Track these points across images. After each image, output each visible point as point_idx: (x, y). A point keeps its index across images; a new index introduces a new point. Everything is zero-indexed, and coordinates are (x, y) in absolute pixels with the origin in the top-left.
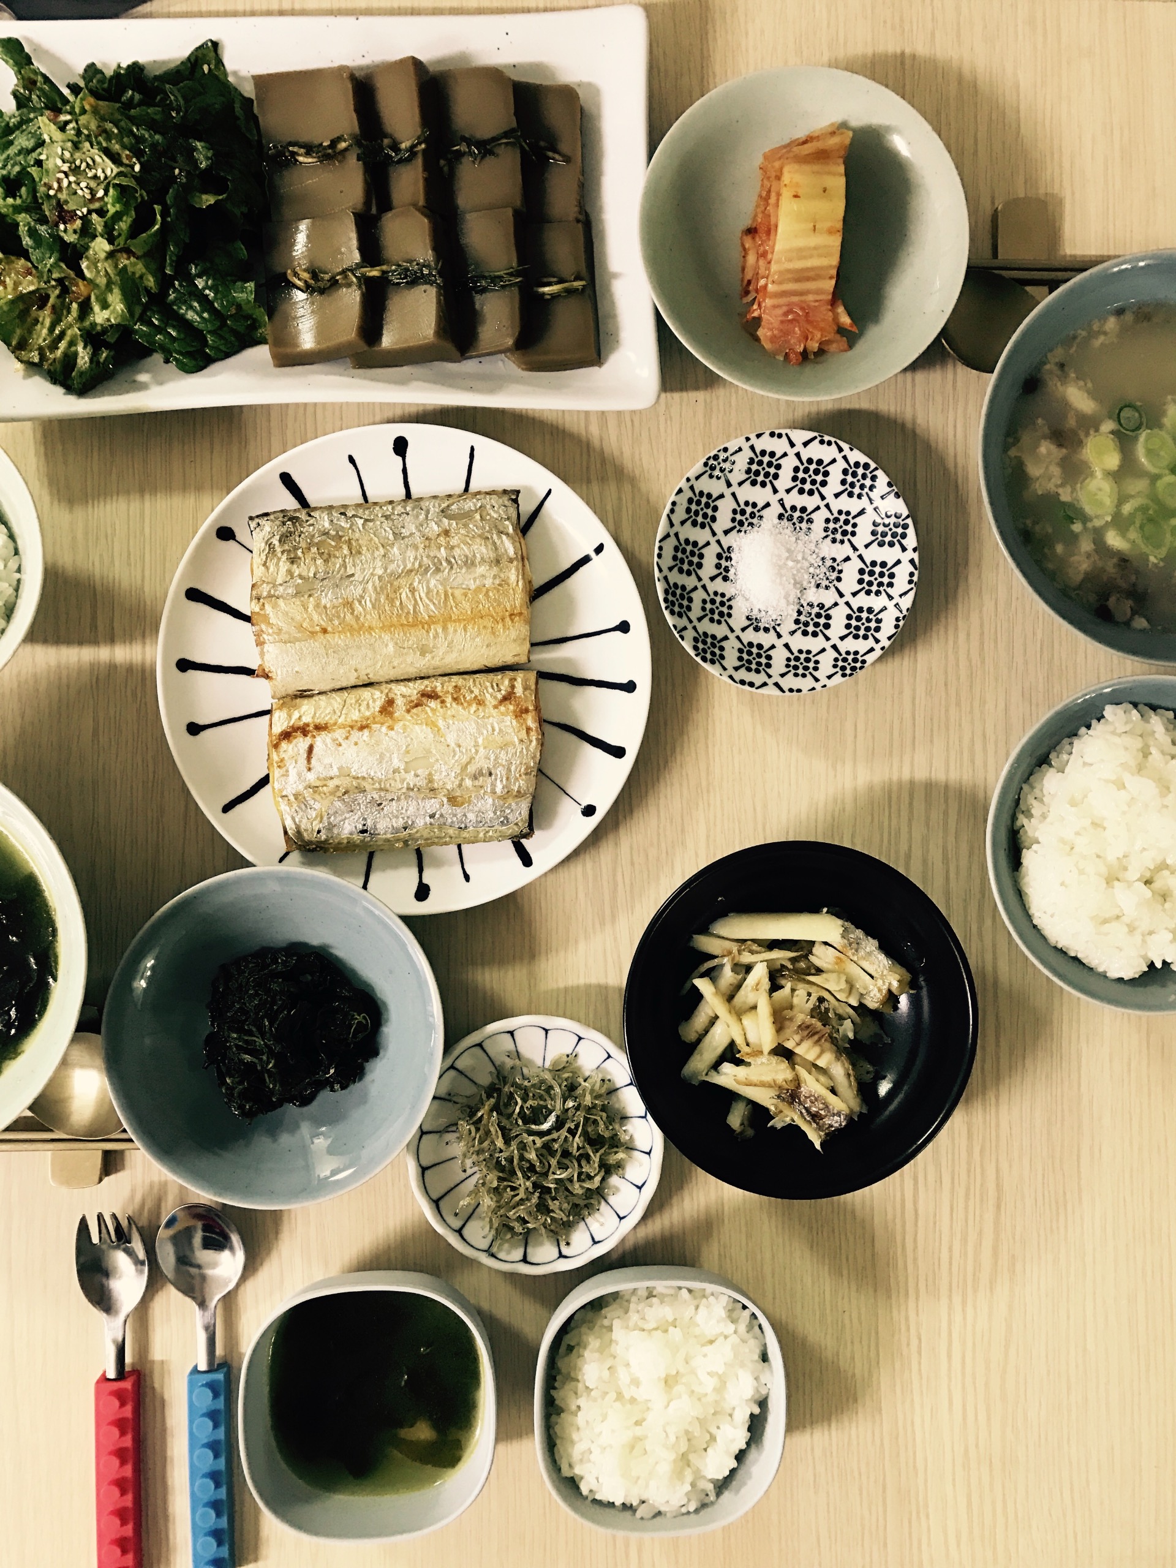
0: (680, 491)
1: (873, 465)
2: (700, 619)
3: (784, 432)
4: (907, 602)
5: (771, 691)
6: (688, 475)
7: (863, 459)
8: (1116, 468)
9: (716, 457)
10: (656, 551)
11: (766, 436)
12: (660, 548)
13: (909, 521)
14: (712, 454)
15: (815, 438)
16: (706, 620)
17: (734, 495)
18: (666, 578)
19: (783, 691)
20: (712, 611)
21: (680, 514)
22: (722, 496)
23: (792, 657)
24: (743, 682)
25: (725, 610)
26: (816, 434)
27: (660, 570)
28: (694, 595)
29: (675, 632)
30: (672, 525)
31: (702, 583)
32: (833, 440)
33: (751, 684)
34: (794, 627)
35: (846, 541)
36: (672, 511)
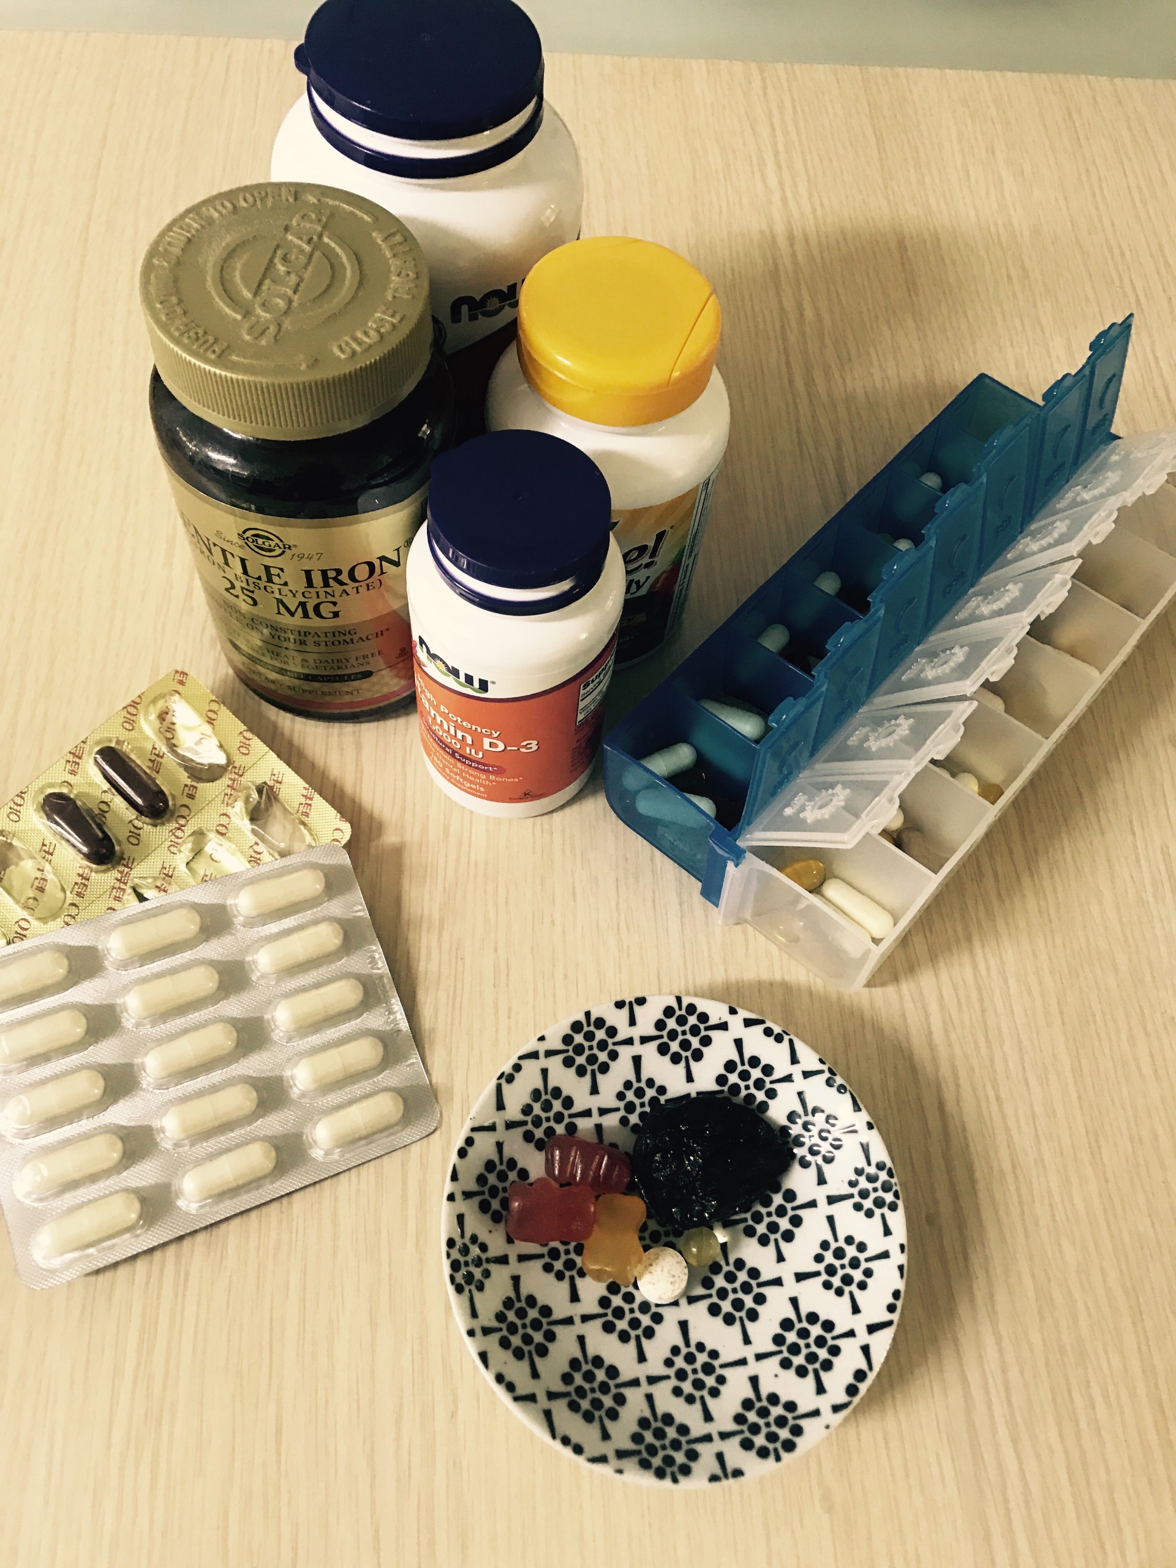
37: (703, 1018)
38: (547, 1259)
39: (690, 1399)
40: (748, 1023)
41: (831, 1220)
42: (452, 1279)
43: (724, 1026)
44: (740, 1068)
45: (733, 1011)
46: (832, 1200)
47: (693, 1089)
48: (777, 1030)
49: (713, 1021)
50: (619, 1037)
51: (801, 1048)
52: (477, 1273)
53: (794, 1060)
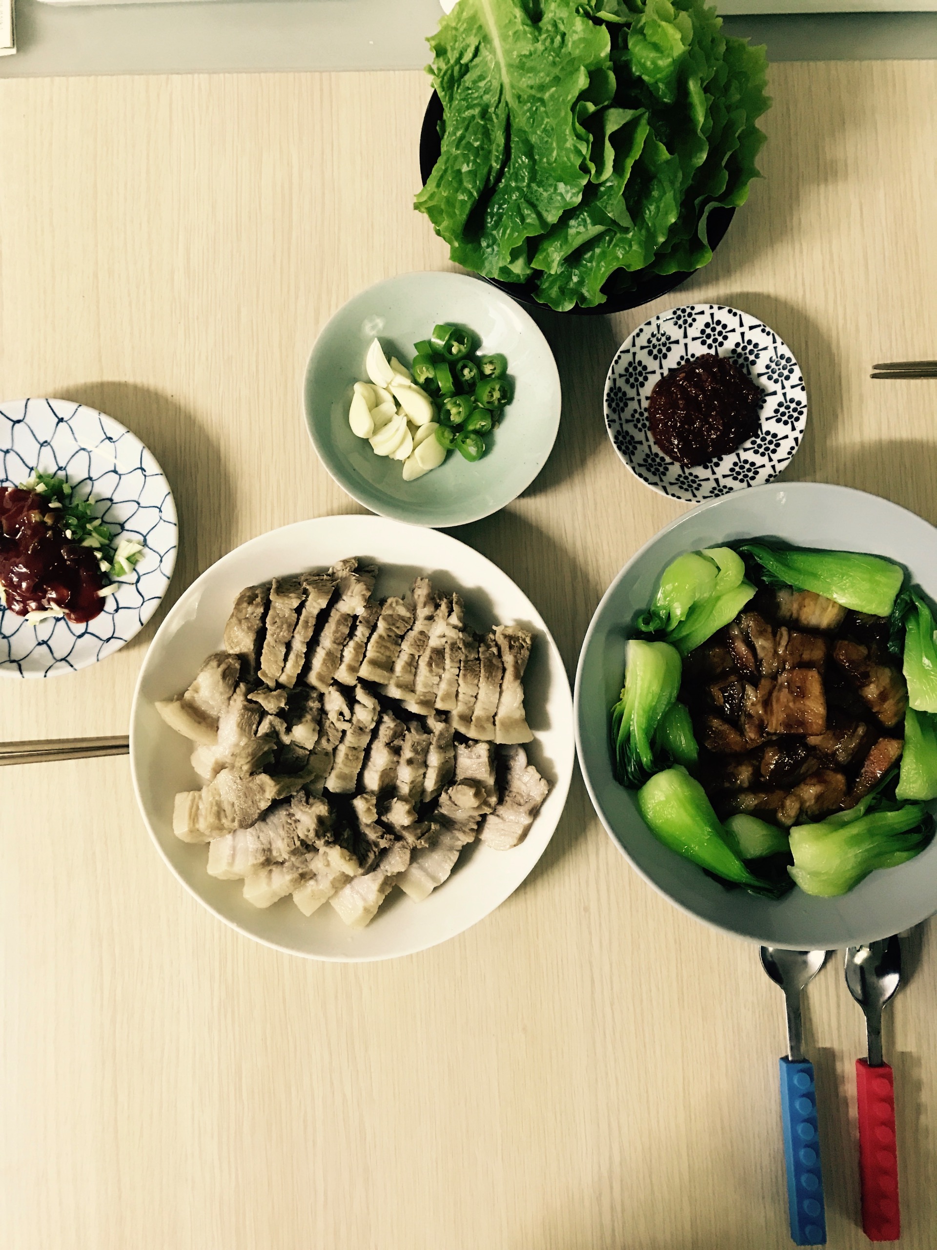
37: (797, 419)
38: (685, 357)
39: (633, 416)
40: (796, 439)
41: (708, 479)
42: (678, 309)
43: (794, 429)
44: (774, 440)
45: (801, 432)
46: (717, 480)
47: (763, 421)
48: (794, 452)
49: (796, 424)
50: (785, 382)
51: (786, 463)
52: (680, 322)
53: (779, 461)
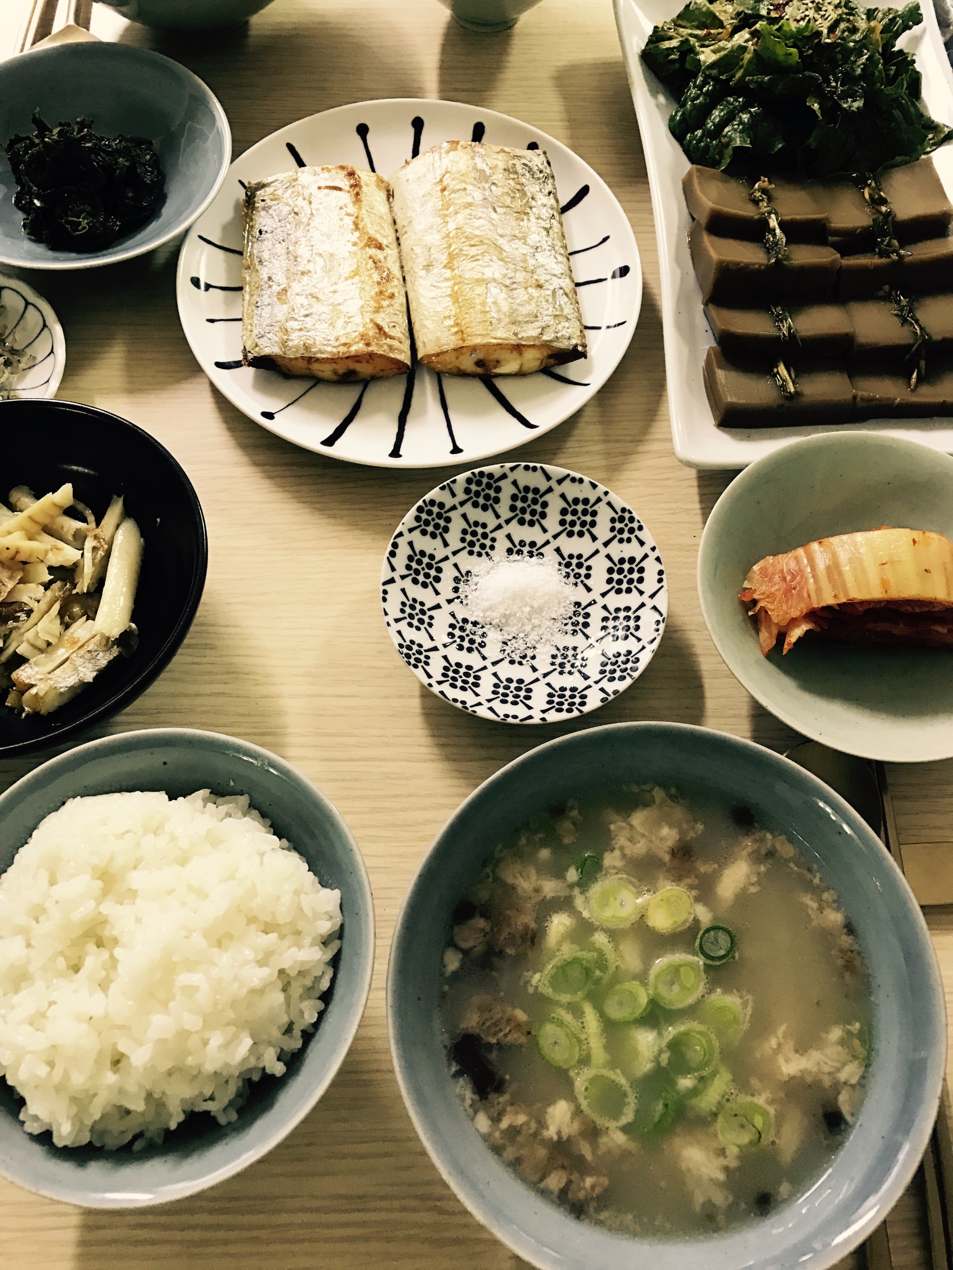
0: (594, 486)
1: (636, 675)
2: (464, 516)
3: (664, 583)
4: (483, 712)
5: (387, 574)
6: (611, 493)
7: (642, 666)
8: (650, 924)
9: (632, 520)
10: (531, 465)
11: (659, 567)
12: (535, 469)
13: (575, 713)
14: (634, 514)
15: (661, 615)
16: (465, 526)
17: (597, 552)
18: (504, 476)
19: (384, 584)
20: (474, 534)
21: (572, 491)
22: (594, 538)
23: (425, 608)
24: (395, 545)
25: (477, 549)
26: (665, 615)
27: (512, 469)
28: (490, 512)
29: (448, 481)
30: (560, 482)
31: (504, 524)
32: (661, 632)
33: (393, 554)
34: (460, 617)
35: (554, 667)
36: (573, 480)
